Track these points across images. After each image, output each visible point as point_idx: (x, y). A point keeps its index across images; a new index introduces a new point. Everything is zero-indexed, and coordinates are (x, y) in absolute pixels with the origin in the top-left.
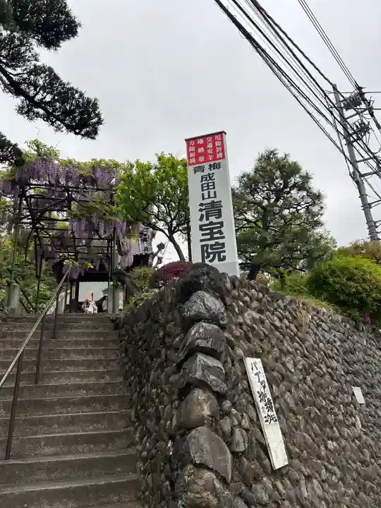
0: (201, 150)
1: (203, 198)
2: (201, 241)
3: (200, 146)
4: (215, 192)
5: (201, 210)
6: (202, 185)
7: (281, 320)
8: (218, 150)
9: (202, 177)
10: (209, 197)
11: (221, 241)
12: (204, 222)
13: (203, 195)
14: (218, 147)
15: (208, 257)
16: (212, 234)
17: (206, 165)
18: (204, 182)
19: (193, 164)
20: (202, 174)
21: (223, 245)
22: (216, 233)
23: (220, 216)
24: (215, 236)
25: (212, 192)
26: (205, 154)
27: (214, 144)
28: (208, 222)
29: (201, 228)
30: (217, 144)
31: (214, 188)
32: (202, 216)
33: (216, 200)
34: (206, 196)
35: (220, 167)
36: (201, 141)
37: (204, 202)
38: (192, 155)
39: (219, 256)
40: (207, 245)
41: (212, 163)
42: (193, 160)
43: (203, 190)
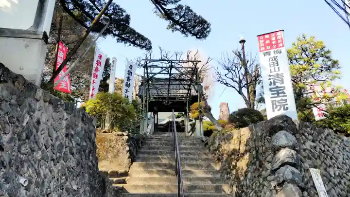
0: (268, 42)
1: (271, 72)
2: (272, 98)
3: (267, 39)
4: (279, 68)
5: (270, 79)
7: (324, 146)
8: (279, 41)
9: (270, 59)
10: (275, 71)
11: (284, 98)
12: (273, 86)
13: (271, 70)
14: (279, 39)
15: (276, 107)
16: (278, 93)
17: (272, 51)
18: (271, 62)
19: (263, 51)
21: (286, 101)
22: (281, 93)
23: (283, 83)
24: (280, 95)
25: (277, 68)
26: (271, 44)
27: (276, 38)
28: (275, 86)
29: (271, 90)
30: (279, 37)
31: (278, 65)
32: (271, 83)
33: (279, 73)
34: (273, 70)
35: (281, 52)
36: (267, 36)
37: (271, 74)
38: (262, 45)
39: (284, 108)
40: (275, 101)
41: (276, 50)
42: (263, 48)
43: (270, 67)
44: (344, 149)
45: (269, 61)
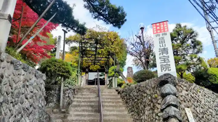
0: (158, 28)
2: (160, 63)
3: (158, 26)
4: (165, 45)
5: (159, 51)
6: (160, 41)
7: (193, 94)
8: (165, 28)
10: (163, 46)
11: (168, 63)
12: (161, 56)
15: (163, 69)
16: (164, 60)
17: (161, 34)
19: (155, 33)
20: (159, 37)
21: (169, 65)
23: (167, 53)
24: (166, 61)
26: (160, 29)
29: (160, 58)
30: (165, 25)
31: (165, 43)
32: (160, 54)
33: (166, 47)
34: (161, 46)
35: (166, 35)
36: (158, 24)
37: (161, 48)
38: (154, 30)
39: (168, 69)
40: (163, 65)
41: (163, 33)
42: (155, 32)
43: (160, 43)
44: (205, 96)
45: (159, 40)
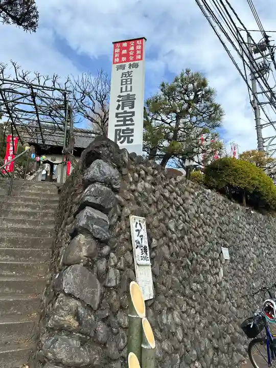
0: (124, 52)
1: (121, 92)
2: (116, 126)
3: (125, 48)
4: (131, 87)
5: (118, 101)
6: (122, 80)
8: (138, 52)
9: (123, 74)
10: (126, 91)
11: (131, 127)
12: (120, 111)
13: (122, 88)
14: (138, 50)
15: (120, 139)
17: (127, 64)
18: (123, 78)
19: (117, 63)
20: (123, 71)
21: (132, 130)
22: (128, 120)
23: (133, 107)
24: (127, 123)
25: (129, 86)
26: (127, 55)
27: (135, 48)
28: (122, 111)
29: (117, 115)
30: (139, 47)
31: (131, 83)
32: (119, 106)
33: (131, 93)
34: (124, 90)
35: (137, 67)
36: (125, 45)
37: (122, 94)
38: (117, 55)
39: (128, 139)
40: (120, 130)
41: (132, 63)
42: (117, 60)
43: (122, 85)
45: (122, 77)
